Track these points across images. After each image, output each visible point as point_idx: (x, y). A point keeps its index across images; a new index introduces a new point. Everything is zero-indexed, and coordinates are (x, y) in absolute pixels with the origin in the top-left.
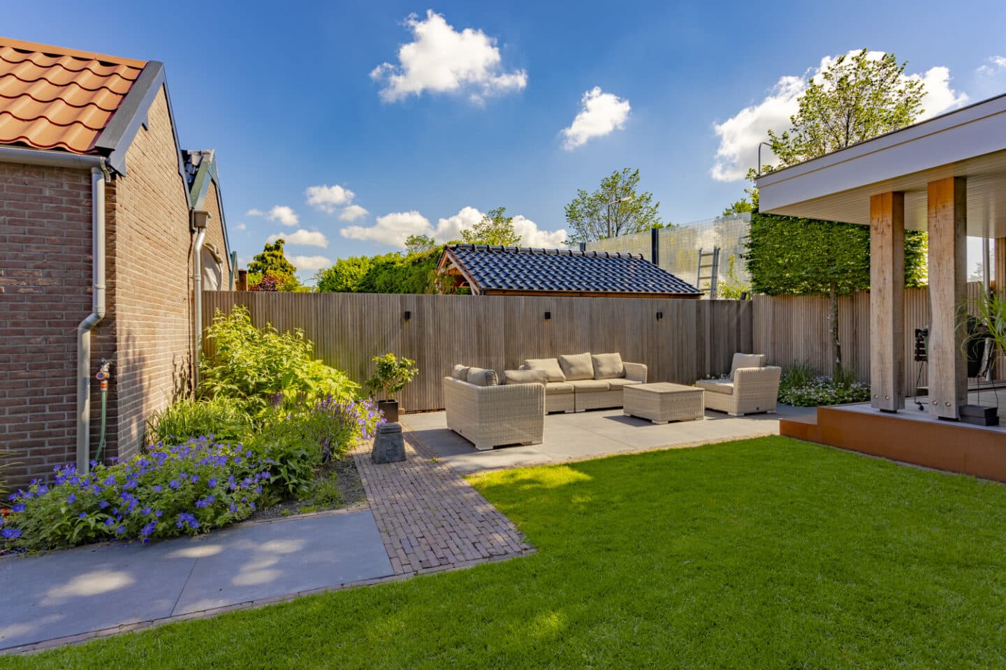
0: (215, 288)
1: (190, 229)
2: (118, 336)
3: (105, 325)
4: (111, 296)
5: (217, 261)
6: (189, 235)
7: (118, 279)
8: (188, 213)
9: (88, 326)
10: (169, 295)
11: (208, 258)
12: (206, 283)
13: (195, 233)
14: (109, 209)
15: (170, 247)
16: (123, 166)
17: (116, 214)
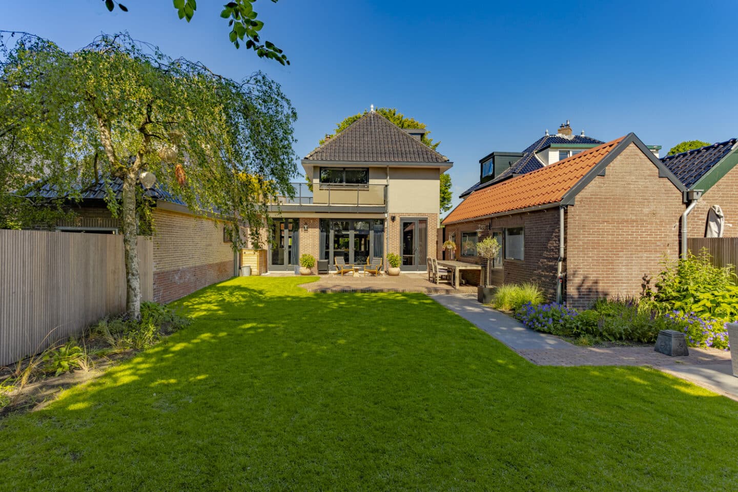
0: (716, 236)
1: (683, 203)
2: (568, 264)
3: (565, 260)
4: (565, 250)
5: (719, 217)
6: (684, 206)
7: (569, 243)
8: (680, 194)
9: (560, 261)
10: (638, 244)
11: (712, 216)
12: (709, 232)
13: (688, 204)
14: (566, 219)
15: (642, 220)
16: (574, 201)
17: (568, 220)
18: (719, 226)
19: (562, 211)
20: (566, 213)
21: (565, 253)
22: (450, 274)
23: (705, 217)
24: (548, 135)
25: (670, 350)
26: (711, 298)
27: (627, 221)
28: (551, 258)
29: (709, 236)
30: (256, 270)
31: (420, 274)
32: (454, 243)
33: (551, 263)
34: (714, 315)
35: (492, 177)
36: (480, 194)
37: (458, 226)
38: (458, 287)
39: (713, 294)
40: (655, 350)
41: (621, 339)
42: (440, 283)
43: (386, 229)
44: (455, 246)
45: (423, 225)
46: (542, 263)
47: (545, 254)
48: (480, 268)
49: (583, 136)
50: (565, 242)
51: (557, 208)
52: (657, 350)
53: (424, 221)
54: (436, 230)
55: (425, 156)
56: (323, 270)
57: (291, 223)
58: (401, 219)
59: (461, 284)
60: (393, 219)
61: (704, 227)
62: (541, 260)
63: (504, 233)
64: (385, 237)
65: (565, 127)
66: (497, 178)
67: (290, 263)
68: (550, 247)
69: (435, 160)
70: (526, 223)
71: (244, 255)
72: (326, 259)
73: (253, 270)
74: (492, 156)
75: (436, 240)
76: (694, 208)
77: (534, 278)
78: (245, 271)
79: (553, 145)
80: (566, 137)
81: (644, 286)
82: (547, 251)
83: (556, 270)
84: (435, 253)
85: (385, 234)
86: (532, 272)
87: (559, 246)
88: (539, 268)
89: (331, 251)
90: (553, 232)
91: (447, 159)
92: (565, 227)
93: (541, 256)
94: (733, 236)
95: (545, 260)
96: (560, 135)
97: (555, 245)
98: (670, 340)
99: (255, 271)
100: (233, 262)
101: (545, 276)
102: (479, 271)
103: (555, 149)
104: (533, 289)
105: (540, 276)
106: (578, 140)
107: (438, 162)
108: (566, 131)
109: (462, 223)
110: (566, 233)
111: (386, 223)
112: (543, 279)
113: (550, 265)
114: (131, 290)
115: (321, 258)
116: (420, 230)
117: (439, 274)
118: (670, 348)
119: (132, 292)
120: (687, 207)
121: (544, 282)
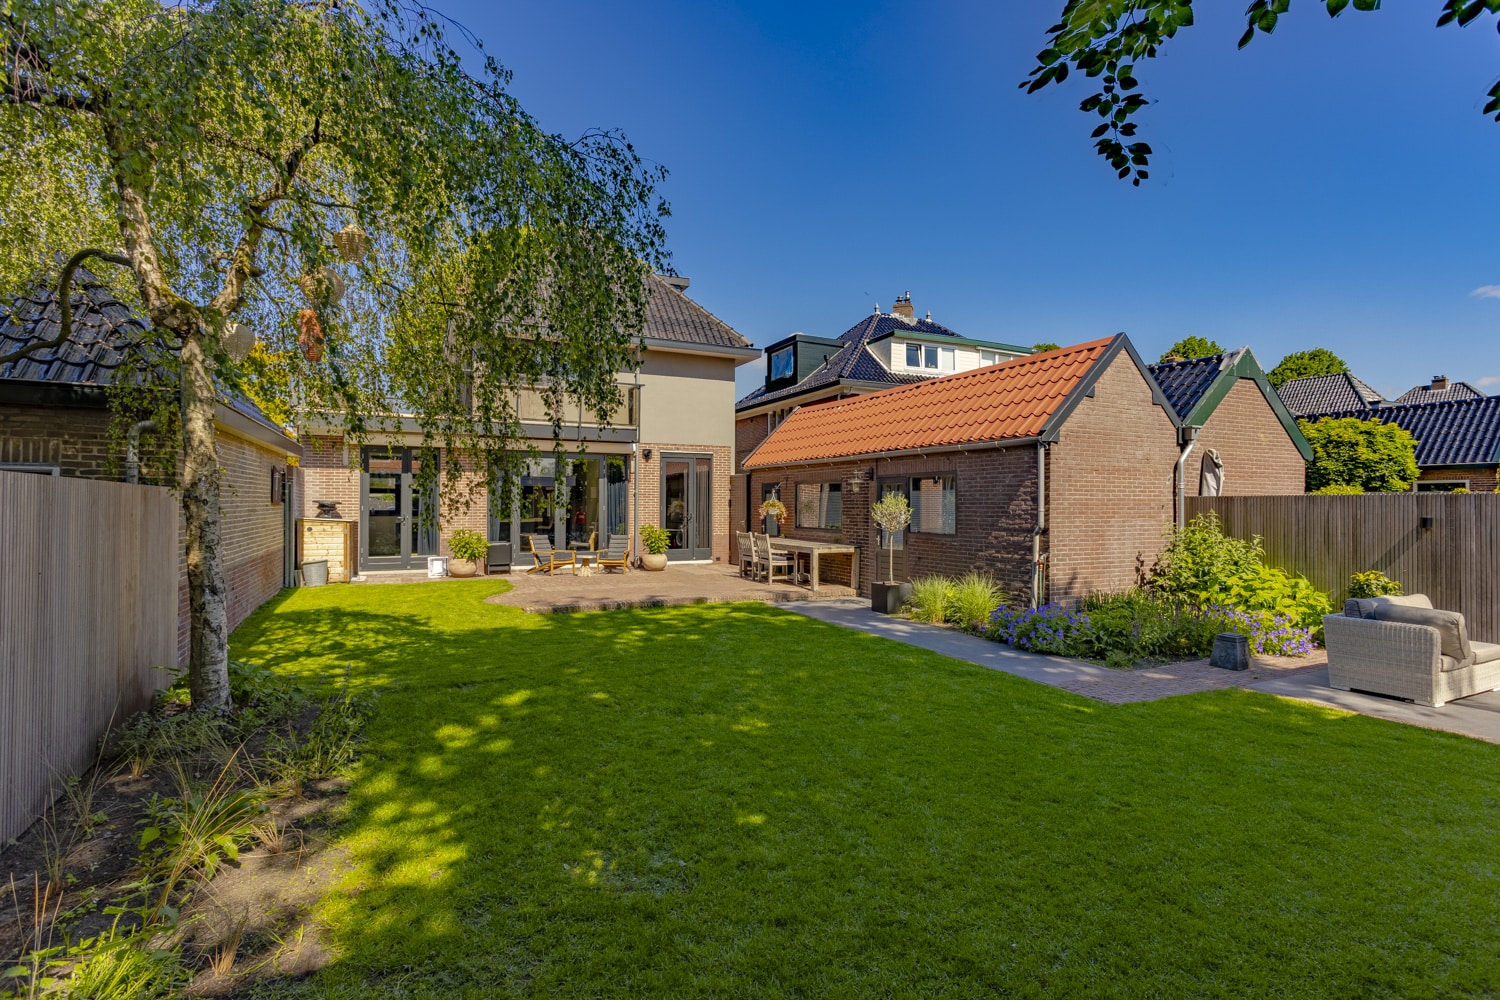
0: (1214, 493)
1: (1178, 444)
2: (1051, 539)
3: (1045, 532)
4: (1047, 515)
5: (1217, 466)
6: (1178, 449)
7: (1053, 505)
8: (1174, 431)
9: (1037, 533)
10: (1131, 506)
11: (1209, 464)
12: (1205, 488)
13: (1183, 446)
14: (1047, 464)
15: (1135, 468)
16: (1058, 435)
17: (1051, 466)
18: (1218, 479)
19: (1042, 452)
20: (1047, 454)
21: (1047, 520)
22: (791, 563)
23: (1199, 465)
24: (878, 313)
25: (1236, 663)
26: (1241, 583)
27: (1118, 470)
28: (1015, 530)
29: (1205, 494)
30: (340, 570)
31: (700, 566)
32: (781, 505)
33: (1016, 539)
34: (1249, 607)
35: (793, 380)
36: (816, 414)
37: (788, 472)
38: (817, 587)
39: (1241, 578)
40: (1211, 664)
41: (1152, 653)
42: (774, 581)
43: (633, 476)
44: (784, 509)
45: (705, 468)
46: (996, 538)
47: (1003, 522)
48: (851, 550)
49: (929, 320)
50: (1047, 502)
51: (1033, 446)
52: (1213, 664)
53: (706, 460)
54: (728, 479)
55: (709, 332)
56: (497, 564)
57: (416, 459)
58: (663, 456)
59: (823, 580)
60: (647, 455)
61: (1198, 481)
62: (994, 533)
63: (908, 486)
64: (631, 492)
65: (903, 303)
66: (803, 382)
67: (415, 550)
68: (1014, 511)
69: (727, 342)
70: (962, 468)
71: (307, 534)
72: (501, 539)
73: (332, 570)
74: (792, 341)
75: (728, 498)
76: (1192, 452)
77: (977, 564)
78: (313, 575)
79: (898, 332)
80: (906, 320)
81: (1138, 570)
82: (1008, 517)
83: (1030, 550)
84: (727, 523)
85: (631, 486)
86: (975, 555)
87: (1037, 509)
88: (989, 546)
89: (516, 521)
90: (1020, 486)
91: (749, 343)
92: (1047, 477)
93: (994, 526)
94: (1247, 494)
95: (1004, 533)
96: (895, 315)
97: (1024, 507)
98: (1235, 647)
99: (337, 571)
100: (281, 554)
101: (1003, 560)
102: (848, 556)
103: (901, 340)
104: (983, 583)
105: (991, 561)
106: (923, 327)
107: (733, 346)
108: (906, 310)
109: (802, 466)
110: (1047, 488)
111: (633, 463)
112: (999, 565)
113: (1014, 542)
114: (207, 631)
115: (492, 539)
116: (698, 476)
117: (773, 563)
118: (1235, 659)
119: (213, 637)
120: (1182, 451)
121: (1001, 570)
